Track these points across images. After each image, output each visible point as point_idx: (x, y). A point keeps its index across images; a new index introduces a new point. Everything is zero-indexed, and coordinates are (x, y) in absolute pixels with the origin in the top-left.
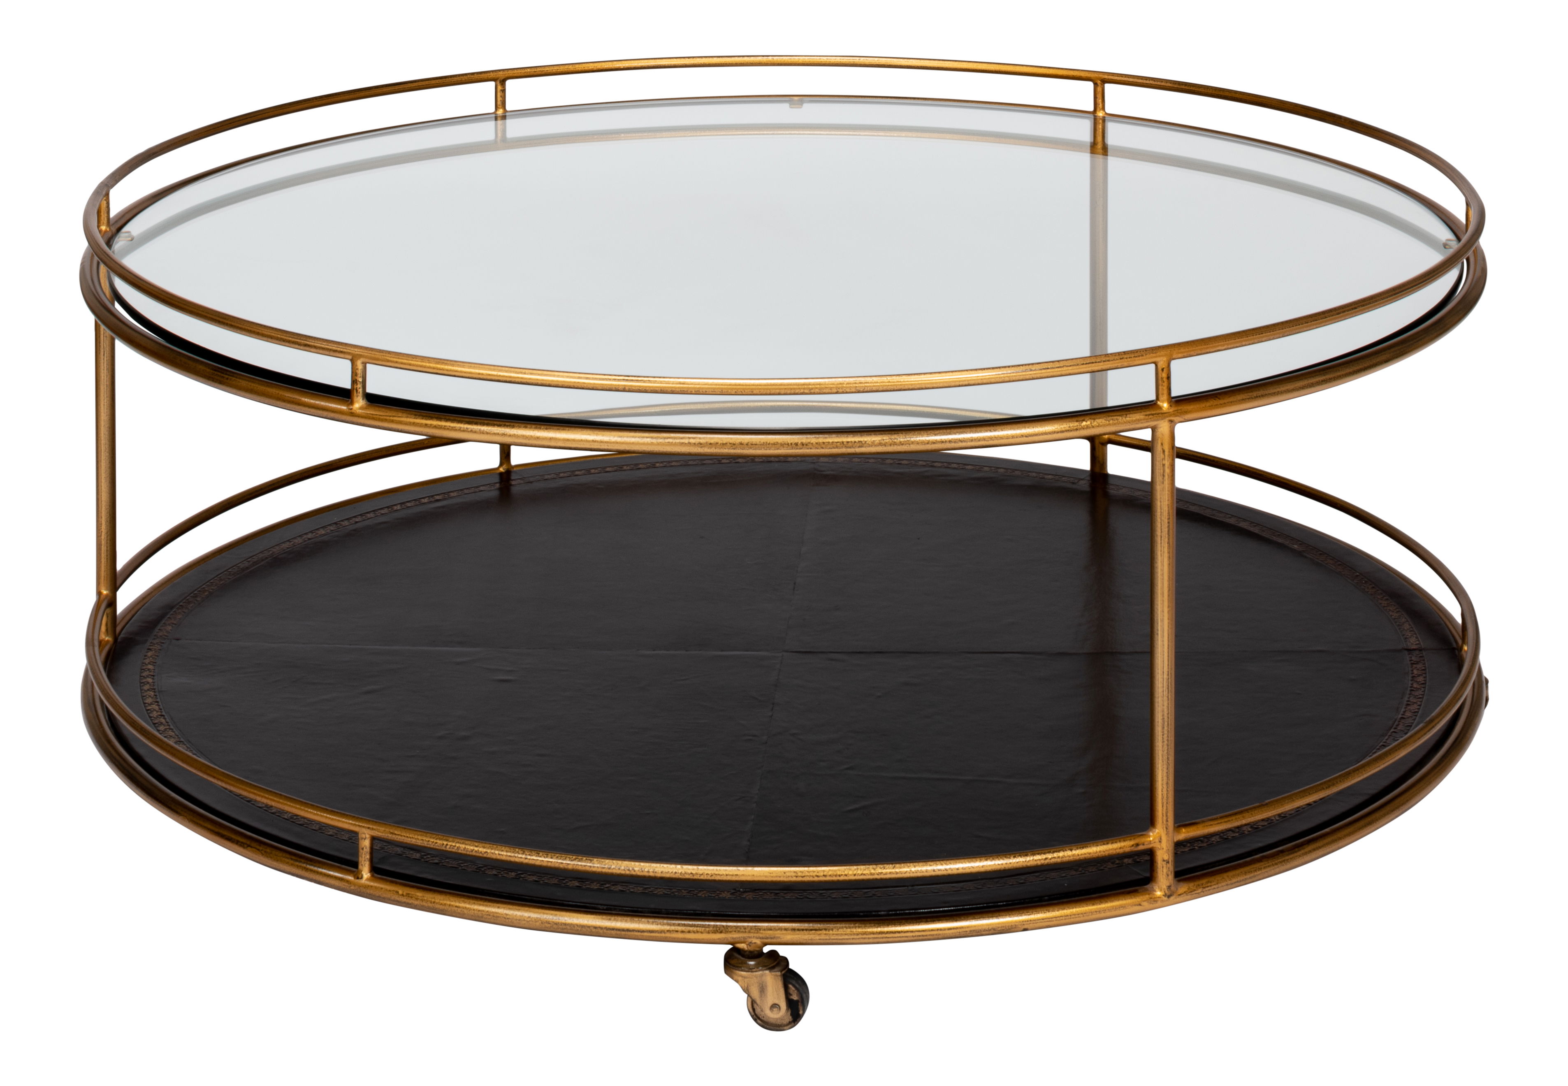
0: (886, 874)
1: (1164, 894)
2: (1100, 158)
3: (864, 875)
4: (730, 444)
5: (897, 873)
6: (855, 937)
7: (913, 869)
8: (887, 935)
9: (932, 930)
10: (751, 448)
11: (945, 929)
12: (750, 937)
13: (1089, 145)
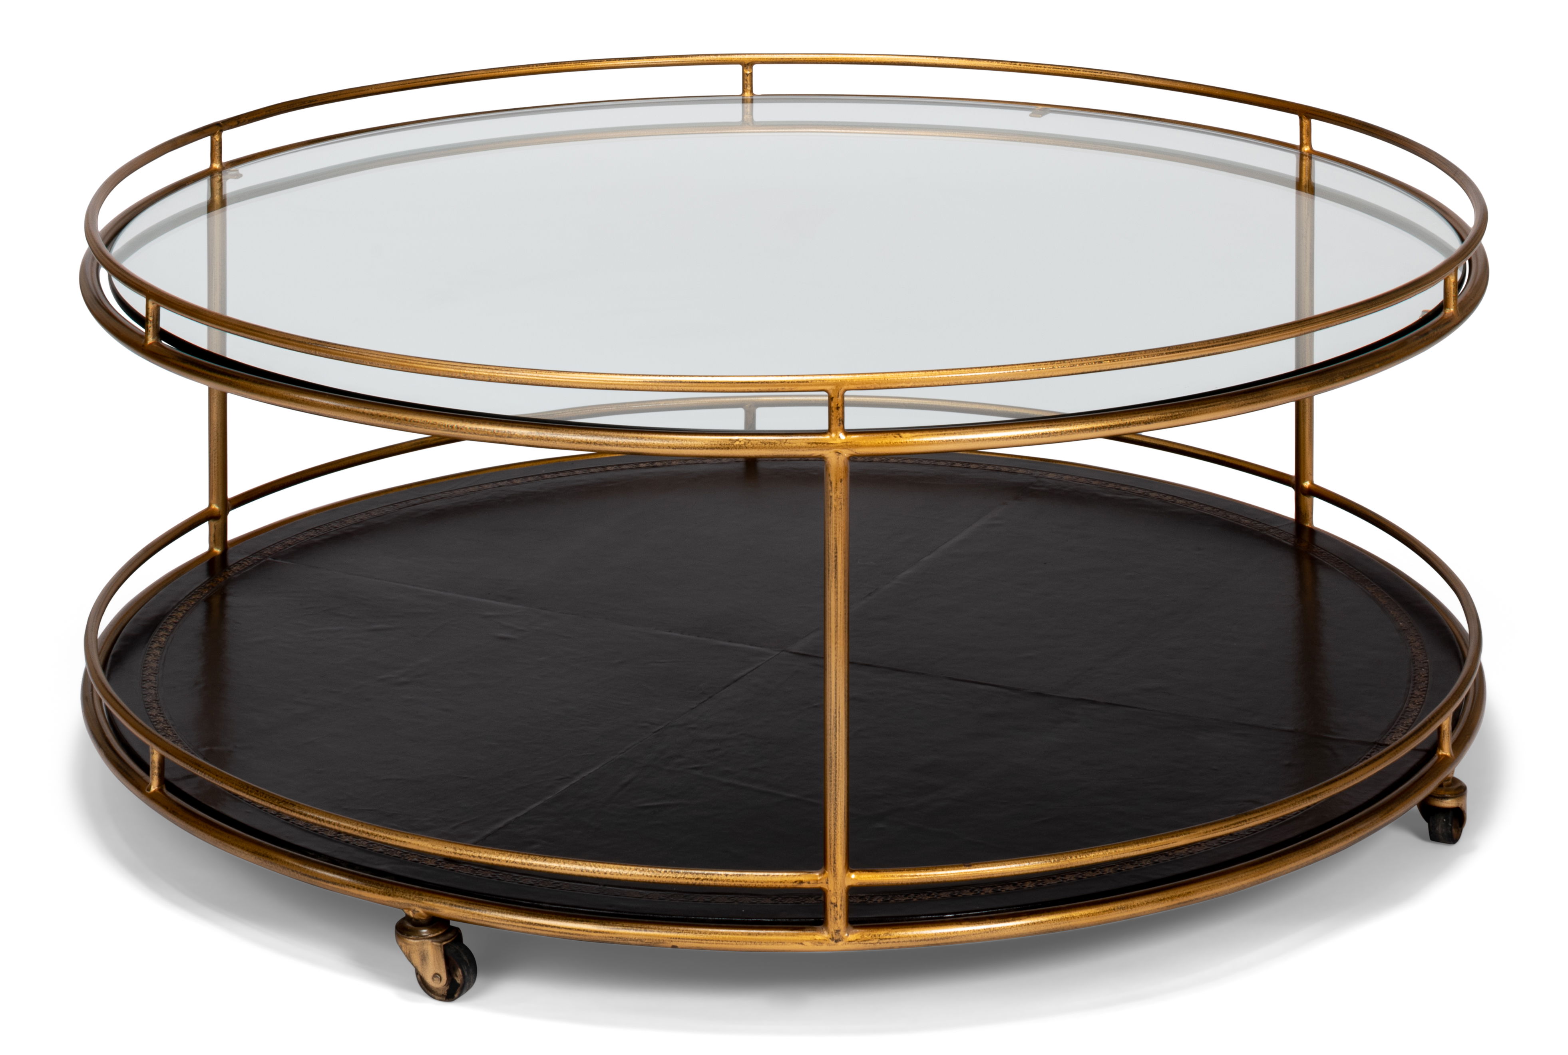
0: (536, 866)
1: (831, 937)
2: (1305, 196)
3: (516, 863)
4: (397, 418)
5: (546, 867)
6: (505, 923)
7: (562, 866)
8: (534, 927)
9: (579, 930)
10: (413, 425)
11: (591, 931)
12: (413, 905)
13: (1295, 180)
